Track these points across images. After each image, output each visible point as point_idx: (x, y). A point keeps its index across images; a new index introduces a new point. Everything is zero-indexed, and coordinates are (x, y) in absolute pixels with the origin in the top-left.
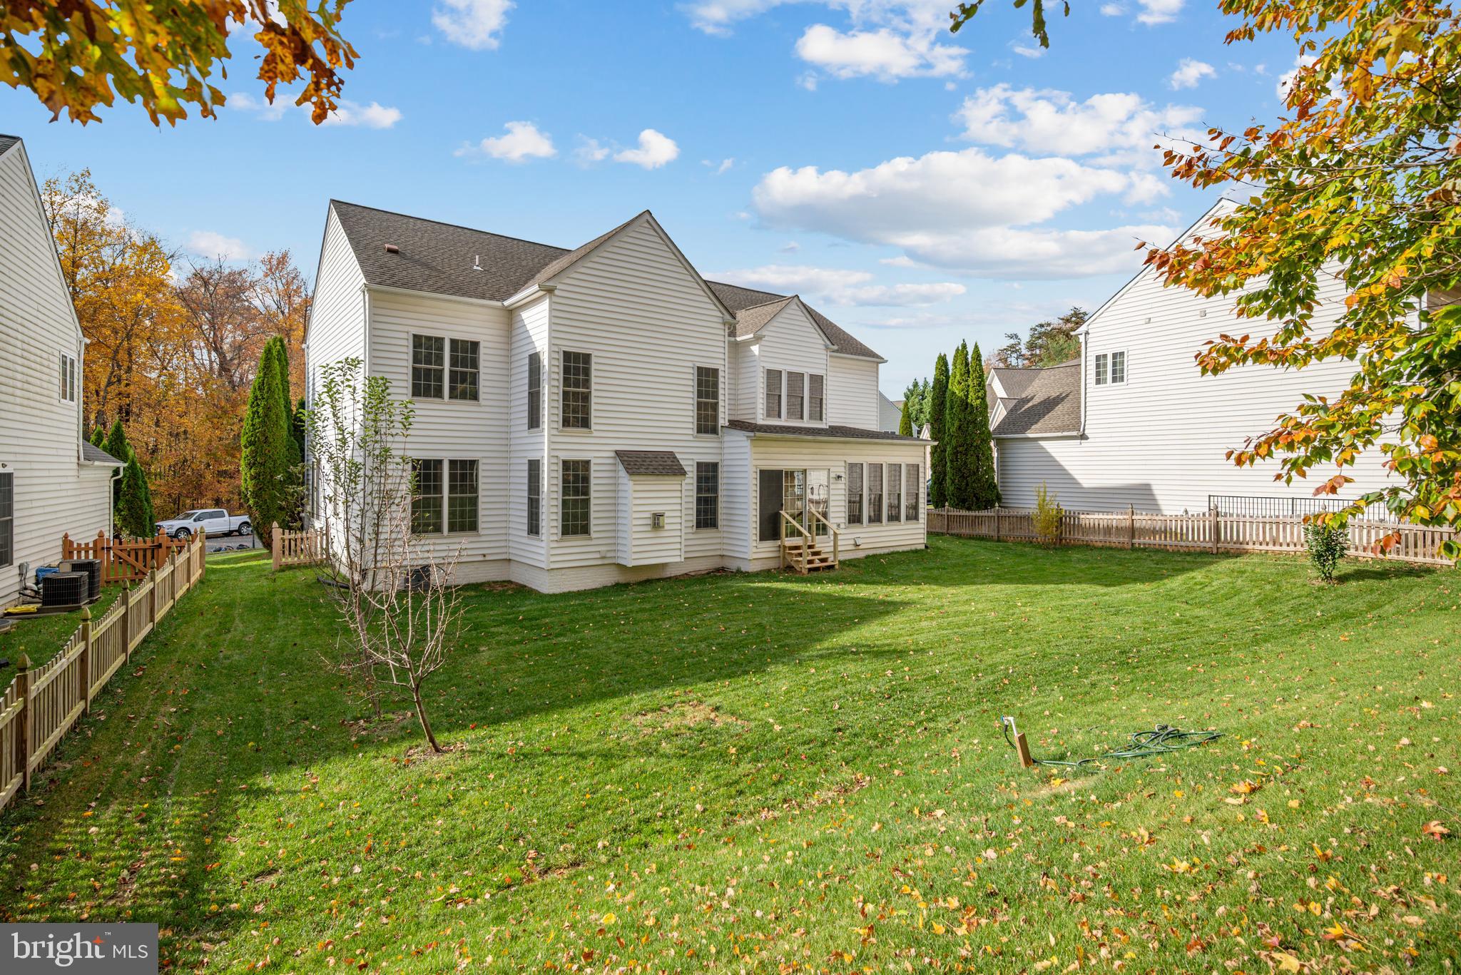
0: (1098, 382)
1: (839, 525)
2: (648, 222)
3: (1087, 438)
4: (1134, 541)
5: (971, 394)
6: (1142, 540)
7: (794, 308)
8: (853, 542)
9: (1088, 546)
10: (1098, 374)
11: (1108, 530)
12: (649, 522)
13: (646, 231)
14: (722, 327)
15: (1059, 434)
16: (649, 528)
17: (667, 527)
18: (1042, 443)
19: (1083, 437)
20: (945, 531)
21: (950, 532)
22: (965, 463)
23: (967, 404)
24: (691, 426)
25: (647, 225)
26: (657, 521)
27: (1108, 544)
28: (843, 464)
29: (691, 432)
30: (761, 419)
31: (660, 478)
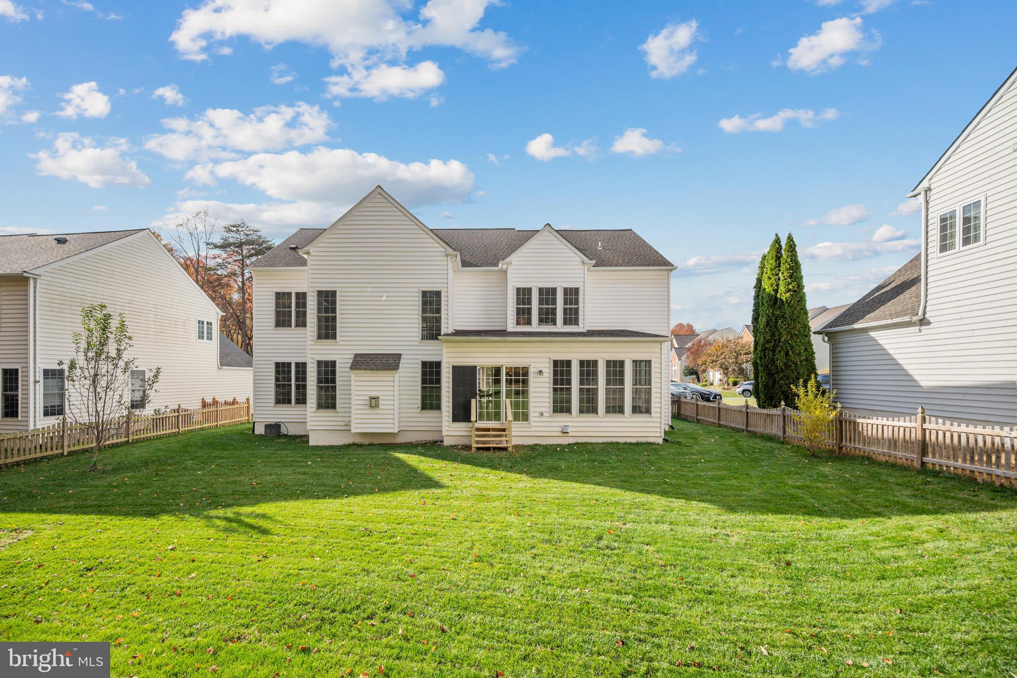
0: (943, 248)
1: (542, 414)
2: (379, 193)
3: (929, 323)
4: (925, 459)
5: (782, 288)
6: (936, 460)
7: (546, 236)
8: (560, 429)
9: (869, 459)
10: (943, 238)
11: (893, 443)
12: (368, 402)
13: (379, 200)
14: (445, 258)
15: (889, 321)
16: (368, 407)
17: (381, 407)
18: (872, 334)
19: (923, 322)
20: (744, 428)
21: (750, 429)
22: (773, 360)
23: (776, 298)
24: (417, 334)
25: (379, 196)
26: (374, 402)
27: (892, 459)
28: (547, 360)
29: (417, 339)
30: (511, 327)
31: (376, 372)
